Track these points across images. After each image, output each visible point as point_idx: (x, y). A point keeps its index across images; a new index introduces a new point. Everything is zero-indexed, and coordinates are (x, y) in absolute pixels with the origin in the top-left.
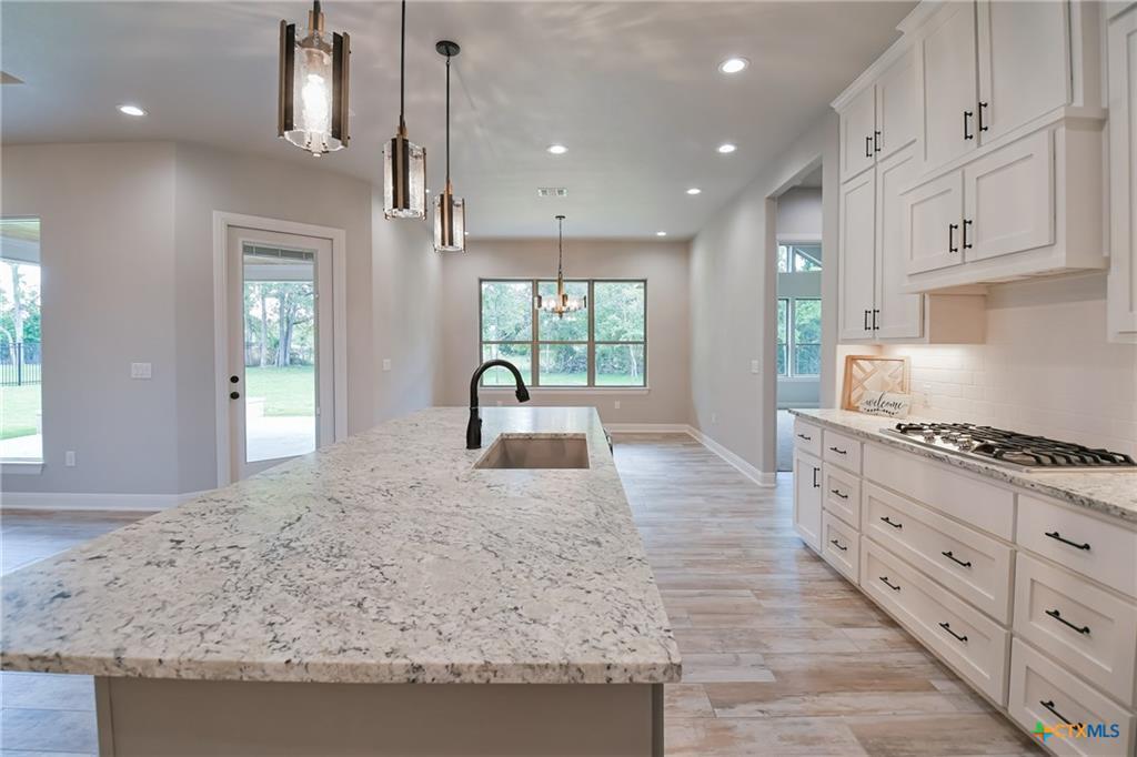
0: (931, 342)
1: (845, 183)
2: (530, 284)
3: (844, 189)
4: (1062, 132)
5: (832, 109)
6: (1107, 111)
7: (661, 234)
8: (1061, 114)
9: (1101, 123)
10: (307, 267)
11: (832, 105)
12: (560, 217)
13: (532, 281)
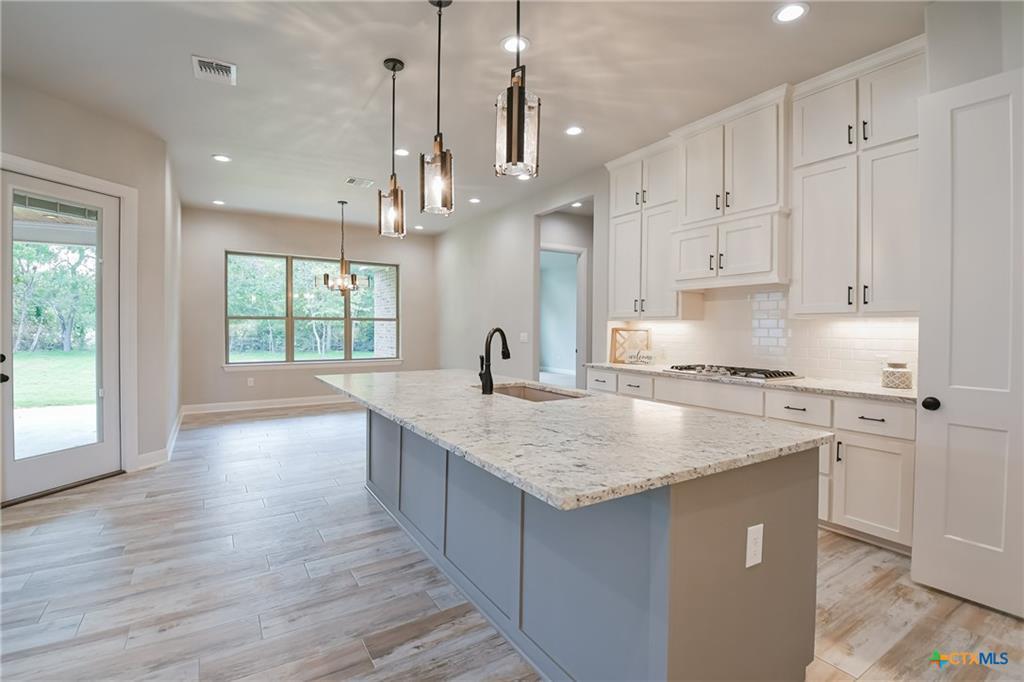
0: (683, 319)
1: (615, 217)
2: (284, 261)
3: (613, 222)
4: (776, 218)
5: (605, 168)
6: (791, 210)
7: (419, 228)
8: (776, 209)
9: (788, 215)
10: (88, 226)
11: (606, 165)
12: (343, 203)
13: (287, 257)
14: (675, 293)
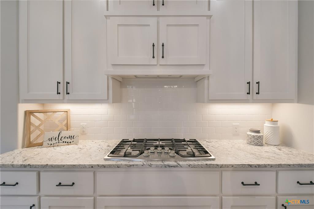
14: (106, 76)
